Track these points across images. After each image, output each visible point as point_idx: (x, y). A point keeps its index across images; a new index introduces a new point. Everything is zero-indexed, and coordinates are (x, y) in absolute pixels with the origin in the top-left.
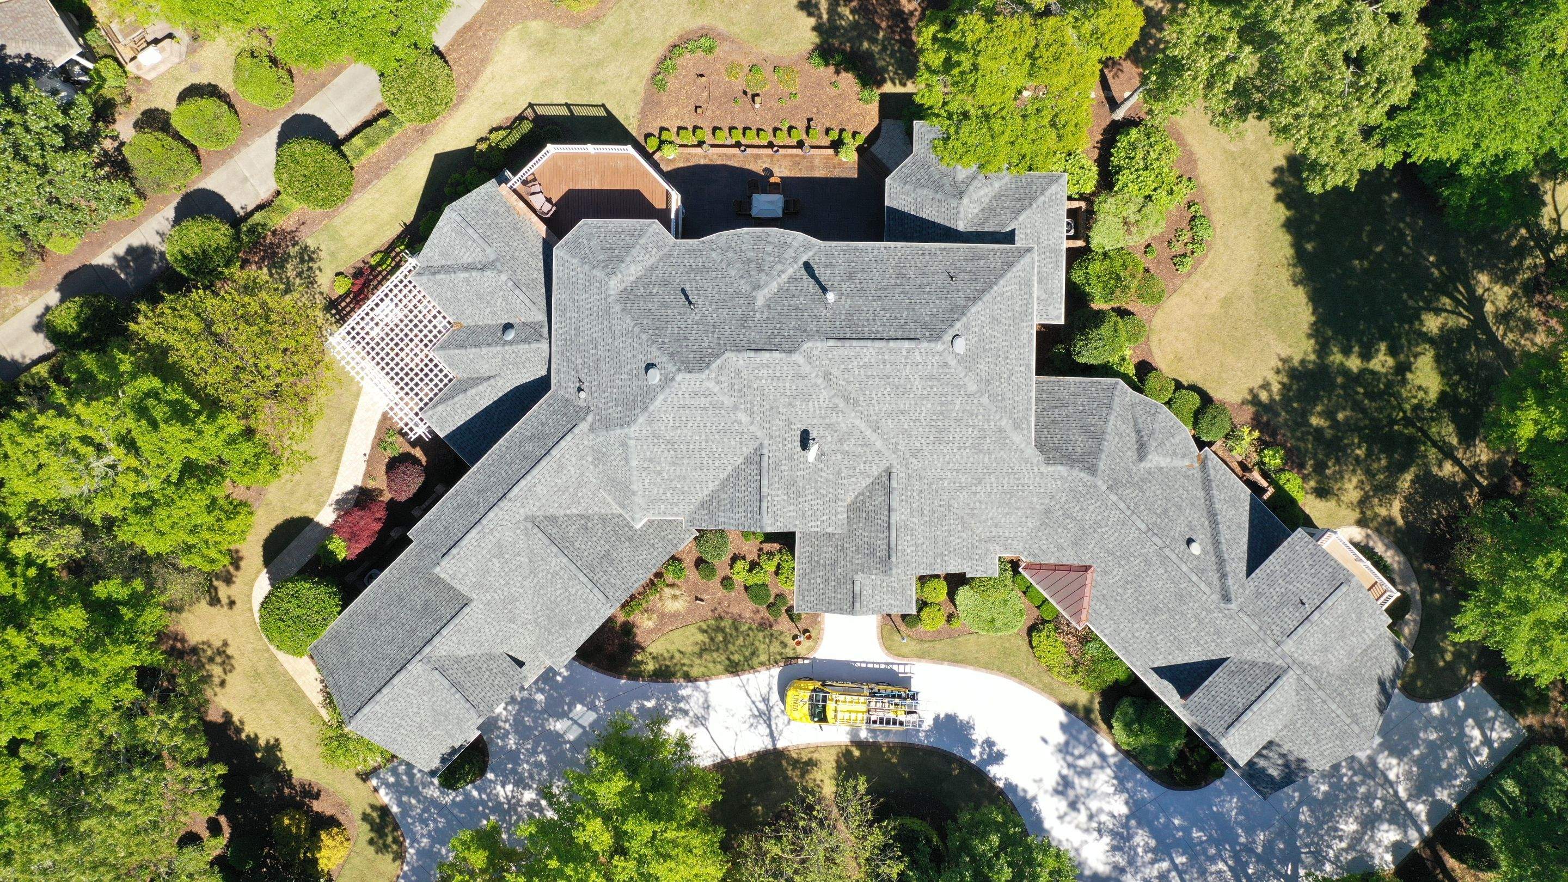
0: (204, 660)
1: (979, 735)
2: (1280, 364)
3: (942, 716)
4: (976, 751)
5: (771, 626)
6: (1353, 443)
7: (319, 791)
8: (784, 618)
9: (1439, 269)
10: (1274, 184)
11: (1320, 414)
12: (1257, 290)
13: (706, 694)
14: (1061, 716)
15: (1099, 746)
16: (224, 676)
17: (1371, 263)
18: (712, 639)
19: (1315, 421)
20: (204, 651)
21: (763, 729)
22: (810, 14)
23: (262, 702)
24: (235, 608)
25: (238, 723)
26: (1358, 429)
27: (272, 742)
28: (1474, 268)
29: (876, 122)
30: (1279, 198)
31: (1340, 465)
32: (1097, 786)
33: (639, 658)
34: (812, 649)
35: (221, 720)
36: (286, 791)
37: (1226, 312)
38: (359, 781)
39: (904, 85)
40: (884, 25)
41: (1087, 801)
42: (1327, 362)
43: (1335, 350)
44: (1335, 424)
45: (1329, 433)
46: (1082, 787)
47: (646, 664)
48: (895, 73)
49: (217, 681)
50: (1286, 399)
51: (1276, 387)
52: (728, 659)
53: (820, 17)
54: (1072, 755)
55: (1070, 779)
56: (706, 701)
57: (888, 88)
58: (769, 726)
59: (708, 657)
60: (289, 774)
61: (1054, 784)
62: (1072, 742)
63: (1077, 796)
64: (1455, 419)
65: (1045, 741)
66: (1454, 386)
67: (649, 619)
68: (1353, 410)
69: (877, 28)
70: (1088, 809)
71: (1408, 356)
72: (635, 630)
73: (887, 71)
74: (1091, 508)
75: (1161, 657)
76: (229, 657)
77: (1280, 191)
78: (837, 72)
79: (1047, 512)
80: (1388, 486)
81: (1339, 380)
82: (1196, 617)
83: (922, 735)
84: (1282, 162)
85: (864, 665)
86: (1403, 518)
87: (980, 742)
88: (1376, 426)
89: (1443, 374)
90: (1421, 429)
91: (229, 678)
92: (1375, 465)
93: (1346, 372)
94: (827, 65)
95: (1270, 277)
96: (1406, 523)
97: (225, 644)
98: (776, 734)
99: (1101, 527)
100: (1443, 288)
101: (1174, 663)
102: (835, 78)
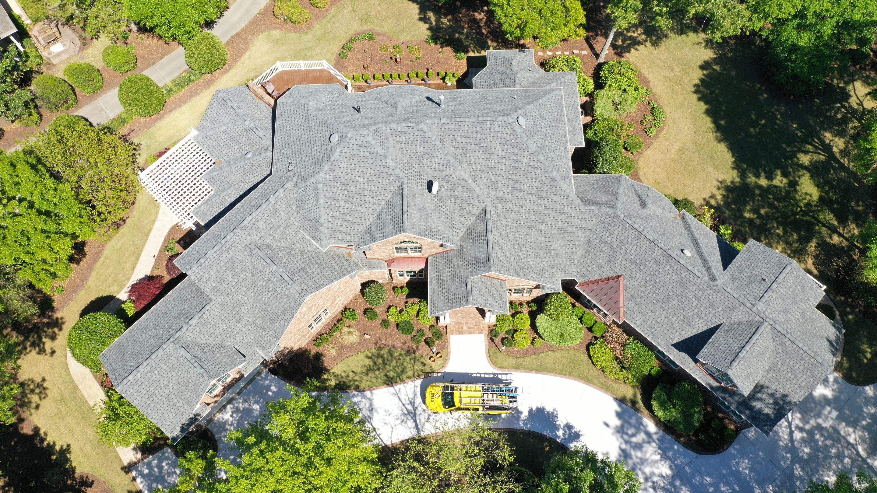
0: (27, 392)
1: (561, 421)
2: (719, 184)
3: (534, 409)
4: (560, 433)
5: (414, 352)
6: (774, 227)
7: (93, 481)
8: (423, 345)
9: (801, 132)
10: (695, 92)
11: (750, 211)
12: (696, 144)
13: (370, 400)
14: (615, 407)
15: (645, 427)
16: (39, 402)
17: (760, 129)
18: (375, 363)
19: (747, 215)
20: (29, 385)
21: (411, 424)
22: (425, 23)
23: (63, 418)
24: (55, 355)
25: (43, 435)
26: (776, 219)
27: (65, 447)
28: (821, 130)
29: (466, 69)
30: (700, 99)
31: (768, 238)
32: (648, 455)
33: (325, 376)
34: (443, 366)
35: (31, 433)
36: (69, 482)
37: (681, 157)
38: (123, 473)
39: (480, 53)
40: (466, 26)
41: (642, 467)
42: (747, 182)
43: (750, 175)
44: (760, 216)
45: (758, 222)
46: (637, 457)
47: (330, 380)
48: (475, 47)
49: (33, 405)
50: (727, 204)
51: (719, 197)
52: (386, 375)
53: (431, 23)
54: (627, 434)
55: (628, 451)
56: (371, 405)
57: (471, 54)
58: (415, 421)
59: (373, 375)
60: (73, 470)
61: (617, 456)
62: (626, 425)
63: (634, 464)
64: (833, 211)
65: (607, 425)
66: (827, 193)
67: (333, 348)
68: (769, 208)
69: (463, 28)
70: (644, 473)
71: (794, 177)
72: (323, 358)
73: (470, 47)
74: (616, 232)
75: (677, 334)
76: (45, 389)
77: (699, 96)
78: (442, 47)
79: (589, 242)
80: (801, 250)
81: (757, 192)
82: (696, 296)
83: (521, 423)
84: (697, 82)
85: (478, 375)
86: (816, 268)
87: (562, 426)
88: (785, 216)
89: (817, 186)
90: (813, 217)
91: (43, 403)
92: (791, 239)
93: (760, 187)
94: (436, 44)
95: (703, 138)
96: (818, 271)
97: (44, 380)
98: (419, 427)
99: (624, 245)
100: (805, 140)
101: (687, 337)
102: (441, 50)
